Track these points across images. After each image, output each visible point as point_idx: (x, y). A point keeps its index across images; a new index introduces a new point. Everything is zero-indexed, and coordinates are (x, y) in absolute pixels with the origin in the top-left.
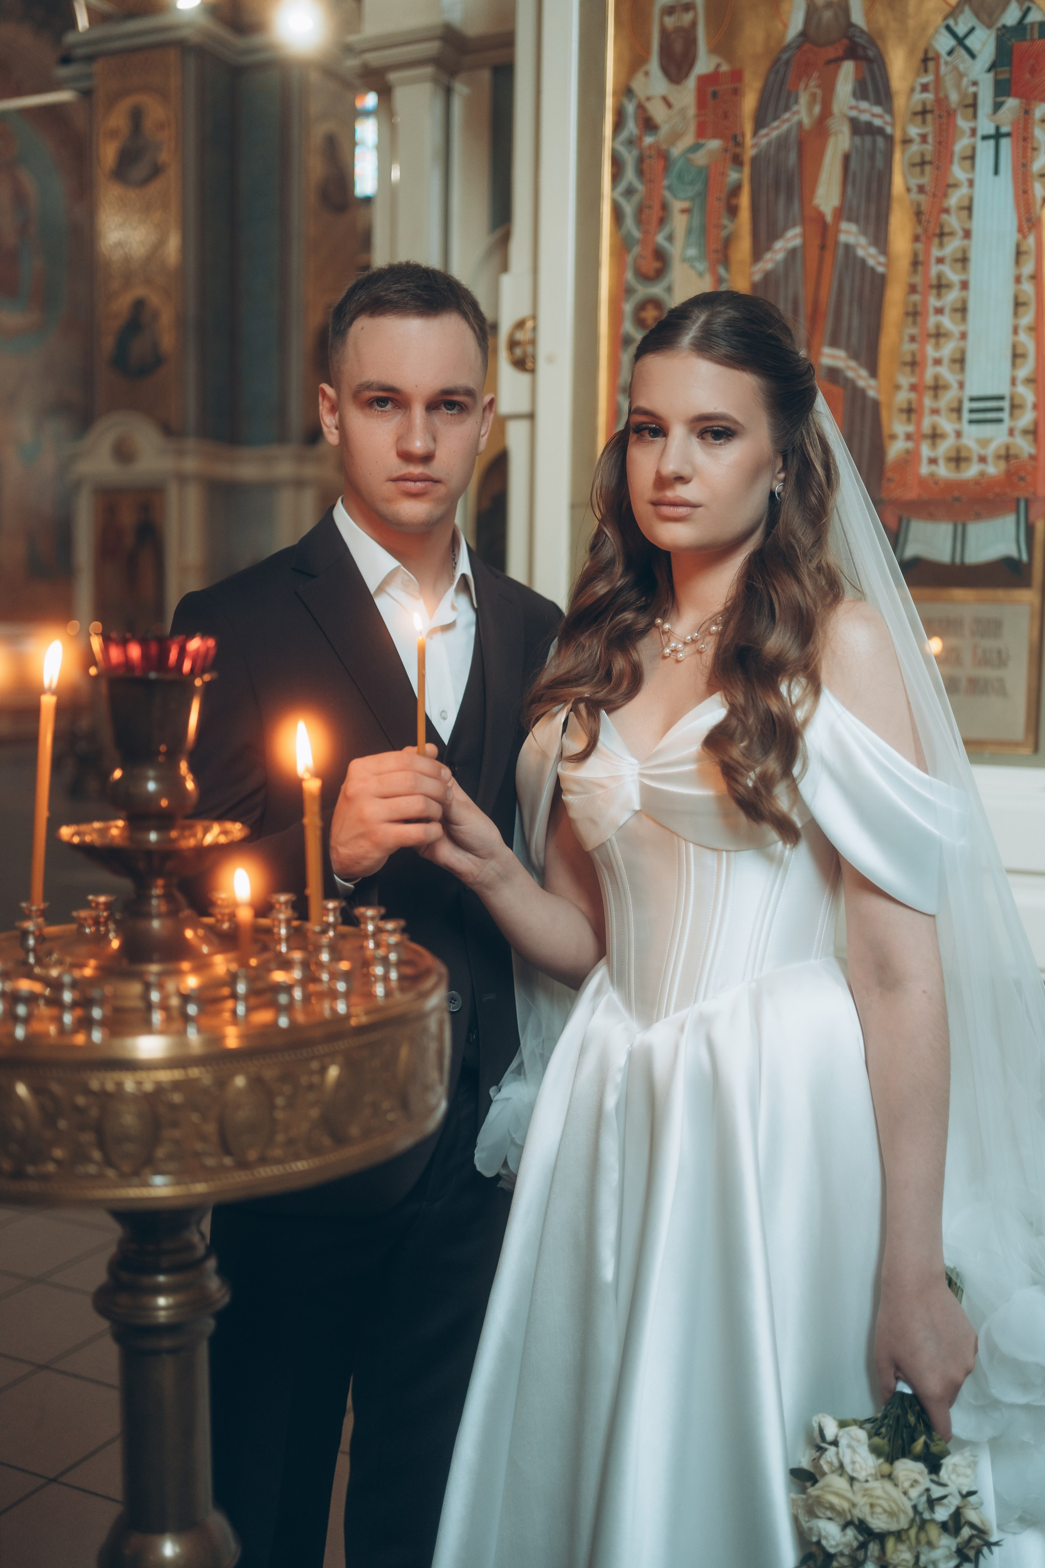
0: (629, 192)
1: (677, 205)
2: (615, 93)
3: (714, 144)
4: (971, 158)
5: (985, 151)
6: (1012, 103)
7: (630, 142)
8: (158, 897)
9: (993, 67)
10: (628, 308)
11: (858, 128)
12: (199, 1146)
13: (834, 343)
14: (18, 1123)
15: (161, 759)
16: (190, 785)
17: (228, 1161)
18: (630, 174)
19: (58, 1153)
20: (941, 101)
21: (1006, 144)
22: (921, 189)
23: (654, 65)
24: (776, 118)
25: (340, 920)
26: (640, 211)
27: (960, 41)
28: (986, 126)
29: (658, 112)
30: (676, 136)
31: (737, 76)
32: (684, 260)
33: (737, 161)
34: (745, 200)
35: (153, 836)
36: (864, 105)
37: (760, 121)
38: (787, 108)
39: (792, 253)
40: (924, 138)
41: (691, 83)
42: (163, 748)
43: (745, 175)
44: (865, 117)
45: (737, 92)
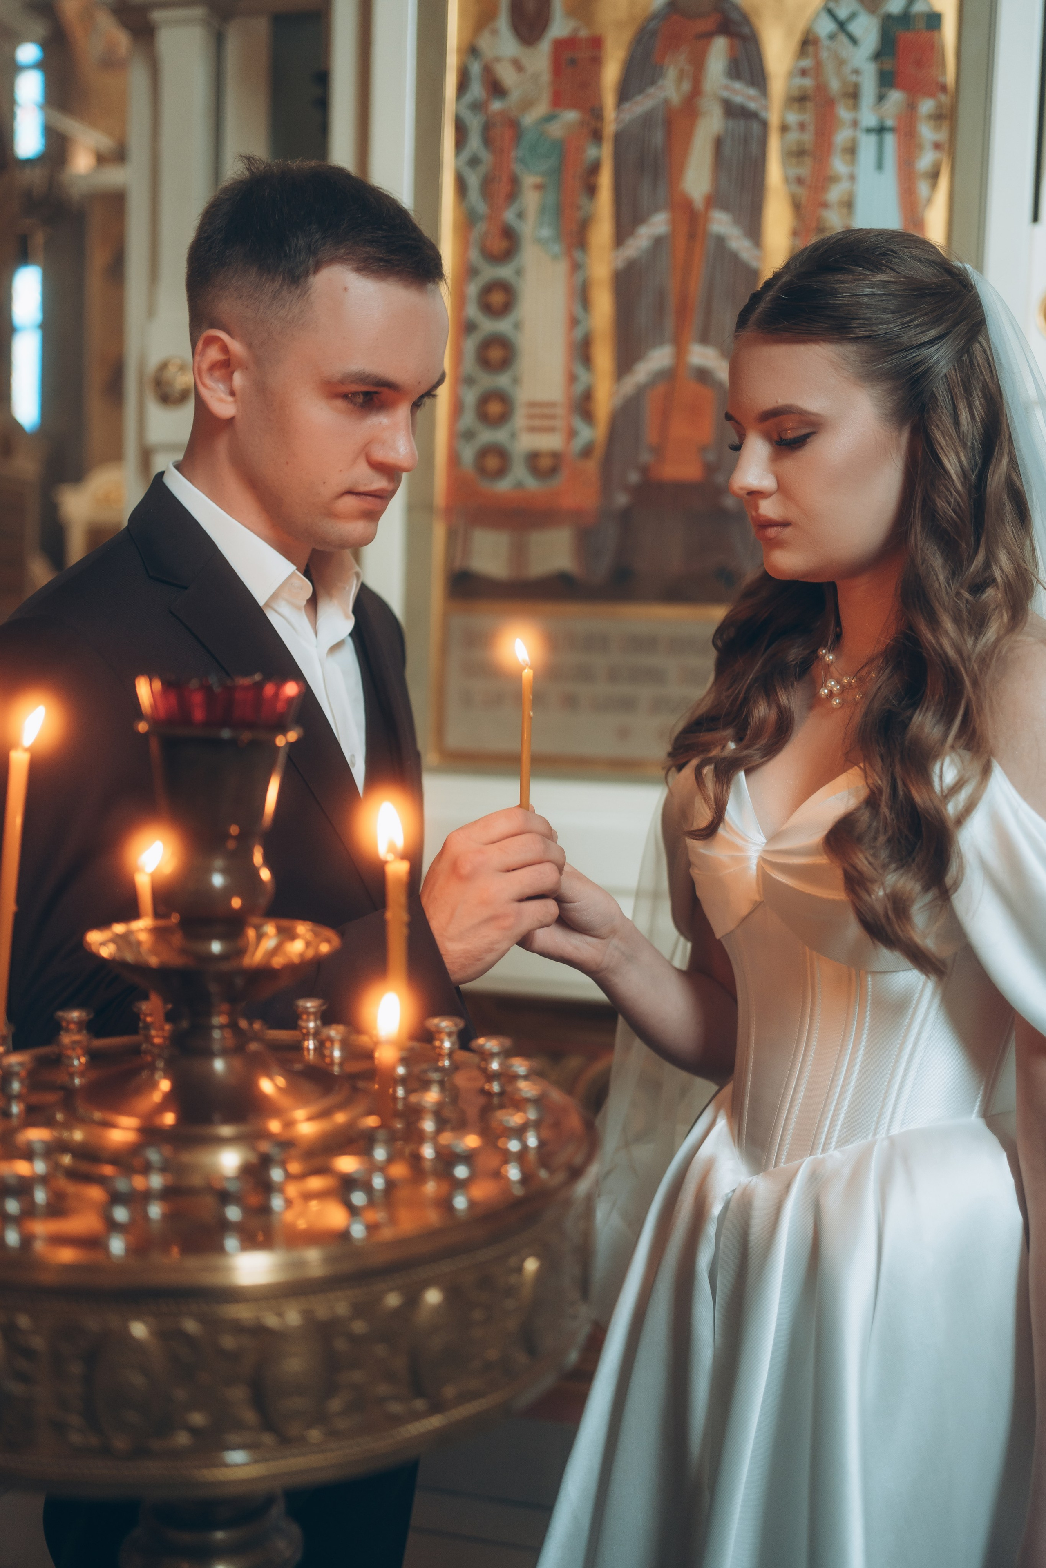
0: (474, 162)
1: (529, 180)
2: (459, 51)
3: (571, 116)
4: (852, 151)
5: (867, 145)
6: (896, 97)
7: (477, 107)
8: (221, 1027)
9: (877, 56)
10: (473, 289)
11: (732, 111)
12: (383, 1389)
13: (704, 339)
14: (137, 1380)
15: (231, 845)
16: (265, 874)
17: (420, 1404)
18: (475, 142)
19: (198, 1419)
20: (821, 88)
21: (890, 140)
22: (800, 181)
23: (503, 22)
24: (641, 91)
25: (457, 1046)
26: (487, 185)
27: (842, 25)
28: (868, 118)
29: (507, 75)
30: (527, 104)
31: (596, 43)
32: (539, 241)
33: (597, 136)
34: (605, 180)
35: (216, 947)
36: (738, 86)
37: (624, 94)
38: (653, 82)
39: (658, 242)
40: (802, 126)
41: (545, 47)
42: (234, 830)
43: (606, 153)
44: (738, 99)
45: (596, 61)
